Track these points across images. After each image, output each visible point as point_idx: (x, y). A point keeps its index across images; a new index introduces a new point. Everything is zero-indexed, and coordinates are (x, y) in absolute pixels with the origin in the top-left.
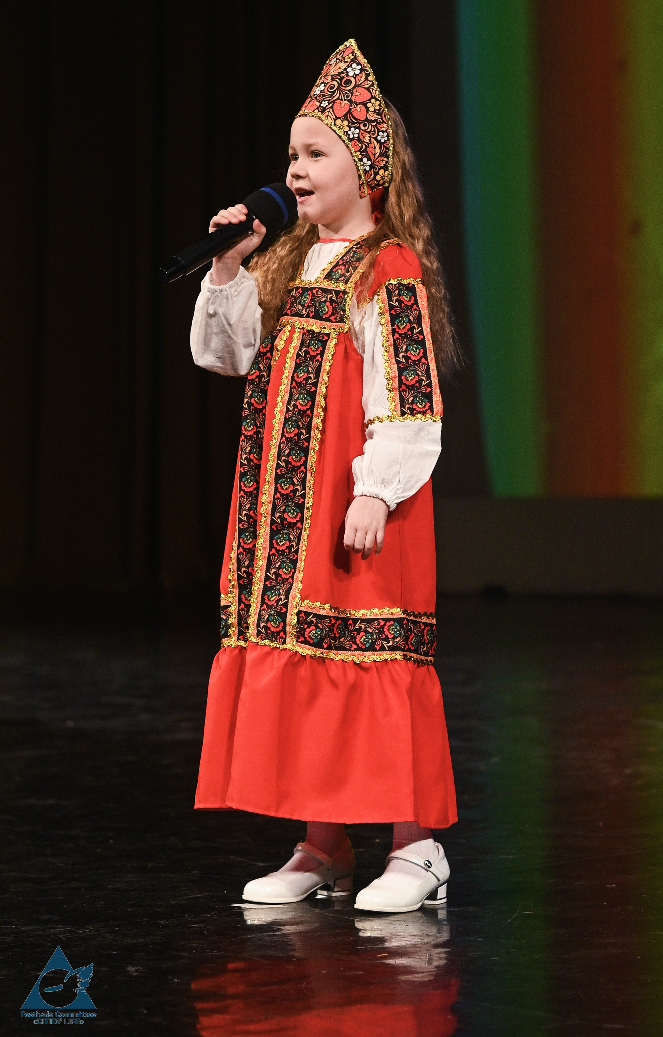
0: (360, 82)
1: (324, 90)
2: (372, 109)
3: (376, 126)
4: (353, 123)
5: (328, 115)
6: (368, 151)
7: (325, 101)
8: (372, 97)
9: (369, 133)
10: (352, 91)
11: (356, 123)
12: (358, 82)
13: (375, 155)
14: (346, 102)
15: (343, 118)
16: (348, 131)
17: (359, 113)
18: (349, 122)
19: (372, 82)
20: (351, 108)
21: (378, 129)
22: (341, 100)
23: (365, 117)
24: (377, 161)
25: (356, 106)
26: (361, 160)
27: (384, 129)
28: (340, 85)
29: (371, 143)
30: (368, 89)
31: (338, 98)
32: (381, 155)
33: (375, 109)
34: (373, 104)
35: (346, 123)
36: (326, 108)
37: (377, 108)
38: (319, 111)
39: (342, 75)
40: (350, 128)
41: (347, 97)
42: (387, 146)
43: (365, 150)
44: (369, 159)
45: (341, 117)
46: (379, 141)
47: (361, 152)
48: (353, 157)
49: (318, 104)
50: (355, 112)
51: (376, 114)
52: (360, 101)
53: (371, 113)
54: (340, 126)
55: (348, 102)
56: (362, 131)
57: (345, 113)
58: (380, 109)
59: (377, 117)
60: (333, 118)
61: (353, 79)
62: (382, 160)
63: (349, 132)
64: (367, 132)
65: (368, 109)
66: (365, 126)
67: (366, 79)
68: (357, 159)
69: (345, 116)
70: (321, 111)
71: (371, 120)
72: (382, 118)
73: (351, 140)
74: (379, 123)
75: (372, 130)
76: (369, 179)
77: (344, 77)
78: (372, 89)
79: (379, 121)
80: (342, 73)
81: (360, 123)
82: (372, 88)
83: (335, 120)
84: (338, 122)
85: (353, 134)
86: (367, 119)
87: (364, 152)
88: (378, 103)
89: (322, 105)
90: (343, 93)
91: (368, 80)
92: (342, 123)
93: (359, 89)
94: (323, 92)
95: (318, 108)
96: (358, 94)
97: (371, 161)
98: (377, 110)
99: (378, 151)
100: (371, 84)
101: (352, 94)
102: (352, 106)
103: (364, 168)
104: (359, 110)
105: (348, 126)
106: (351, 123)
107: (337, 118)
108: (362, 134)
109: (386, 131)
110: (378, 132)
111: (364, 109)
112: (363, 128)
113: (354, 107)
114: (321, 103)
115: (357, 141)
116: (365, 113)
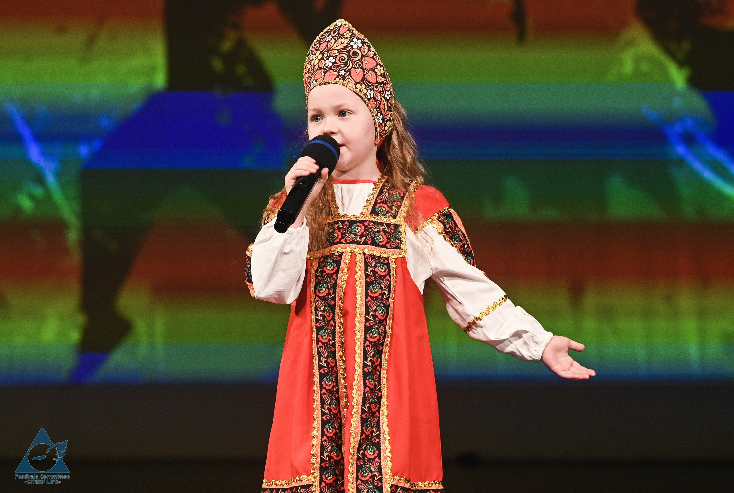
0: (365, 53)
1: (335, 62)
2: (379, 74)
3: (383, 86)
4: (369, 86)
5: (349, 82)
6: (381, 108)
7: (342, 70)
8: (378, 64)
9: (380, 92)
10: (361, 60)
11: (370, 86)
12: (363, 53)
13: (384, 110)
14: (360, 70)
15: (361, 83)
16: (366, 93)
17: (371, 77)
18: (366, 86)
19: (374, 52)
20: (365, 74)
21: (385, 89)
22: (355, 68)
23: (376, 80)
24: (386, 115)
25: (368, 72)
26: (377, 115)
27: (388, 89)
28: (349, 56)
29: (382, 101)
30: (373, 57)
31: (352, 67)
32: (388, 110)
33: (381, 73)
34: (379, 70)
35: (364, 86)
36: (345, 76)
37: (382, 72)
38: (340, 79)
39: (348, 49)
40: (367, 90)
41: (359, 65)
42: (391, 102)
43: (379, 107)
44: (382, 114)
45: (359, 82)
46: (386, 99)
47: (377, 109)
48: (371, 113)
49: (336, 73)
50: (368, 77)
51: (382, 77)
52: (369, 67)
53: (379, 76)
54: (360, 90)
55: (361, 70)
56: (375, 92)
57: (361, 78)
58: (384, 73)
59: (384, 79)
60: (354, 84)
61: (358, 51)
62: (389, 114)
63: (368, 94)
64: (378, 92)
65: (376, 73)
66: (376, 87)
67: (369, 50)
68: (375, 115)
69: (362, 80)
70: (341, 78)
71: (380, 82)
72: (386, 80)
73: (369, 99)
74: (385, 84)
75: (382, 90)
76: (381, 130)
77: (350, 51)
78: (376, 58)
79: (385, 82)
80: (346, 47)
81: (373, 86)
82: (376, 56)
83: (356, 85)
84: (358, 86)
85: (370, 95)
86: (377, 82)
87: (378, 108)
88: (382, 68)
89: (340, 74)
90: (354, 63)
91: (371, 51)
92: (361, 86)
93: (366, 58)
94: (335, 64)
95: (338, 77)
96: (366, 62)
97: (383, 115)
98: (382, 74)
99: (386, 107)
100: (374, 53)
101: (362, 63)
102: (365, 73)
103: (379, 122)
104: (370, 75)
105: (365, 88)
106: (367, 86)
107: (356, 83)
108: (376, 94)
109: (390, 90)
110: (385, 91)
111: (373, 74)
112: (376, 89)
113: (367, 73)
114: (339, 72)
115: (373, 100)
116: (375, 77)
